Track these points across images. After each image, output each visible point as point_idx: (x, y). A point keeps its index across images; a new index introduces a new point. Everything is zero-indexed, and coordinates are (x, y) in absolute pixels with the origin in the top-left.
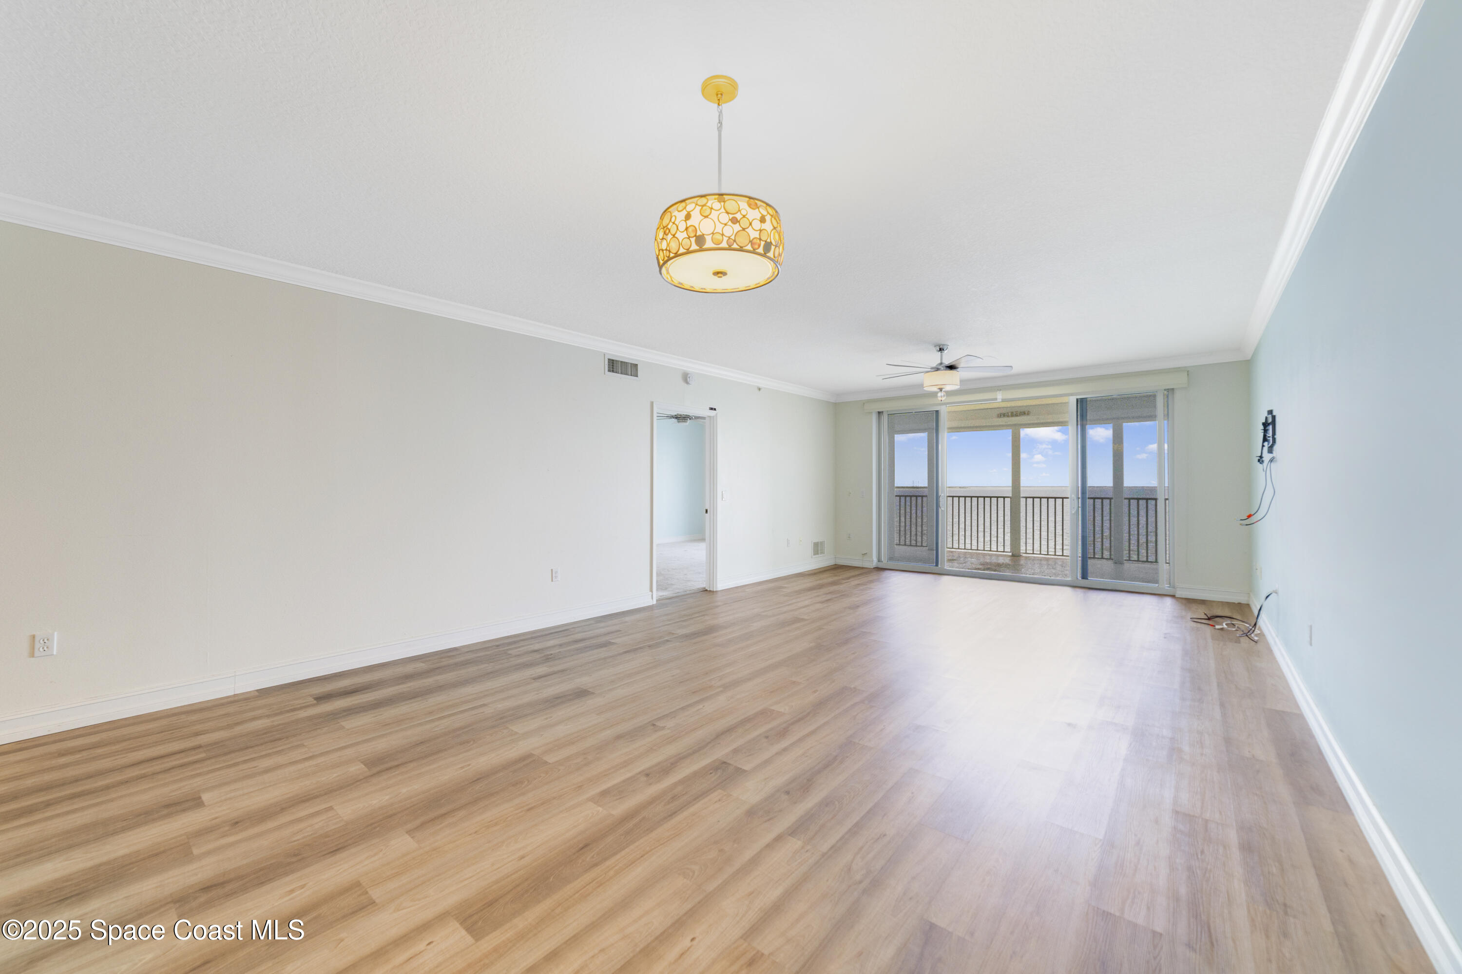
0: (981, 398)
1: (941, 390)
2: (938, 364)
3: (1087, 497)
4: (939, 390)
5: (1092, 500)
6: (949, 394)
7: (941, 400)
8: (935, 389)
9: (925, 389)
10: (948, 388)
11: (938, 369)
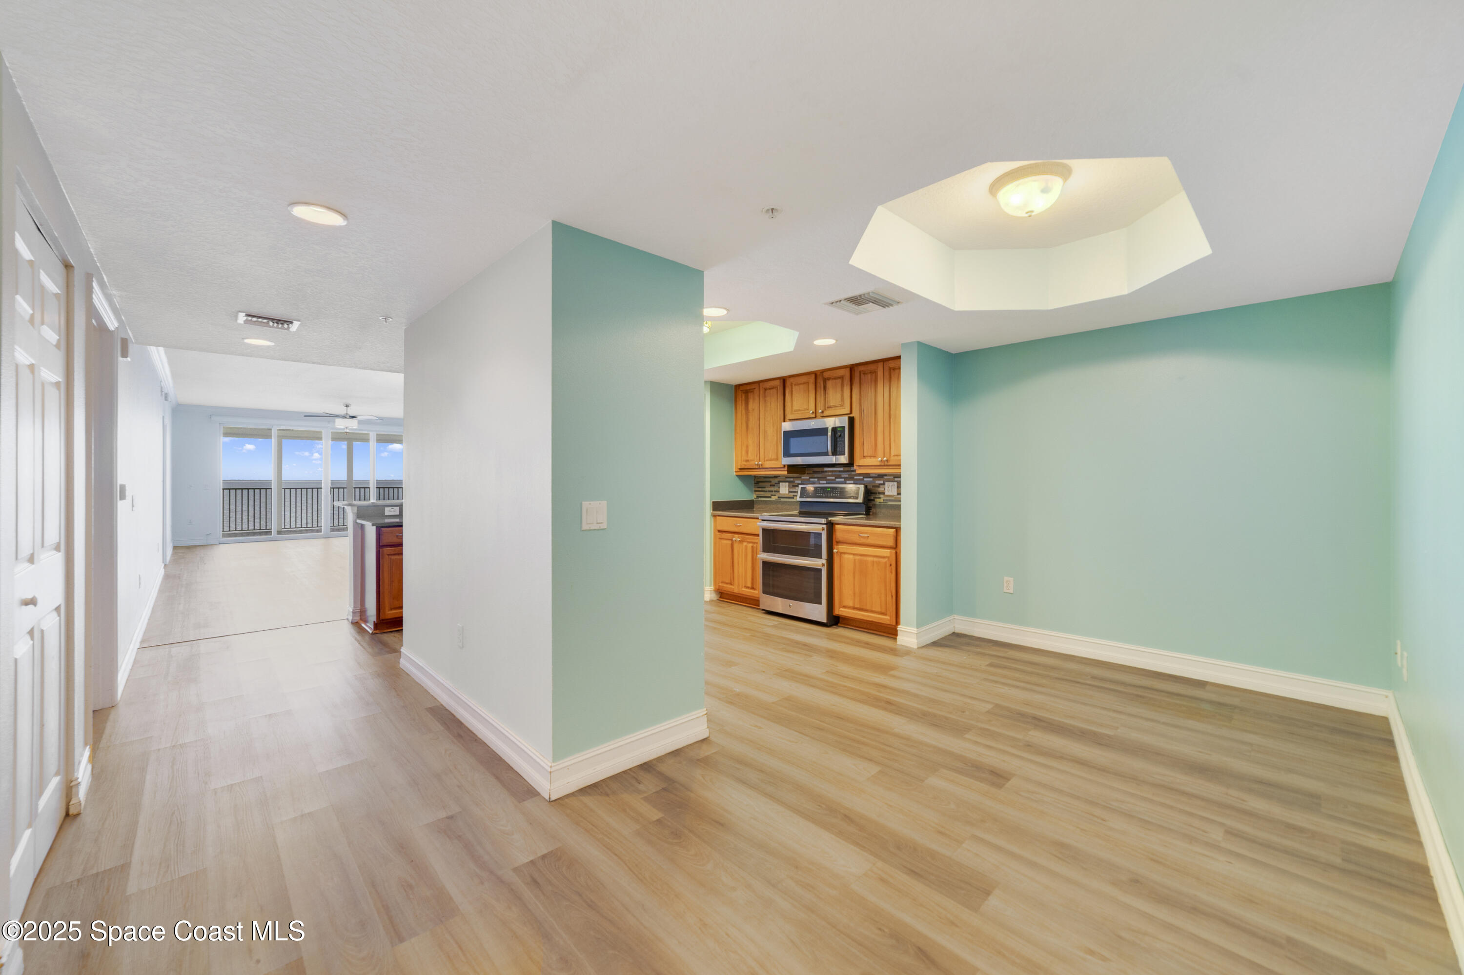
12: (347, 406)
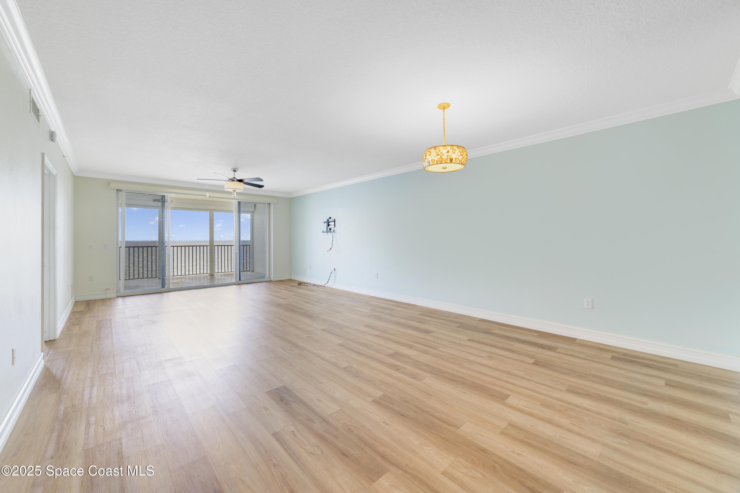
0: (194, 193)
1: (234, 191)
2: (233, 178)
3: (241, 245)
4: (233, 191)
5: (243, 246)
6: (238, 193)
7: (234, 197)
8: (231, 190)
9: (225, 189)
10: (237, 191)
11: (233, 181)
12: (235, 171)
